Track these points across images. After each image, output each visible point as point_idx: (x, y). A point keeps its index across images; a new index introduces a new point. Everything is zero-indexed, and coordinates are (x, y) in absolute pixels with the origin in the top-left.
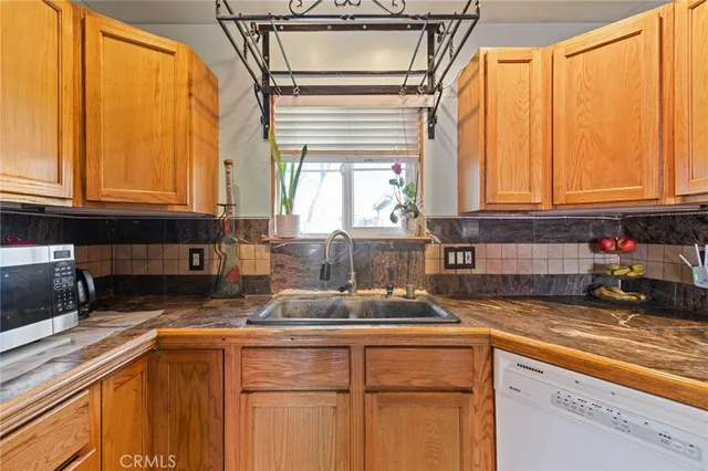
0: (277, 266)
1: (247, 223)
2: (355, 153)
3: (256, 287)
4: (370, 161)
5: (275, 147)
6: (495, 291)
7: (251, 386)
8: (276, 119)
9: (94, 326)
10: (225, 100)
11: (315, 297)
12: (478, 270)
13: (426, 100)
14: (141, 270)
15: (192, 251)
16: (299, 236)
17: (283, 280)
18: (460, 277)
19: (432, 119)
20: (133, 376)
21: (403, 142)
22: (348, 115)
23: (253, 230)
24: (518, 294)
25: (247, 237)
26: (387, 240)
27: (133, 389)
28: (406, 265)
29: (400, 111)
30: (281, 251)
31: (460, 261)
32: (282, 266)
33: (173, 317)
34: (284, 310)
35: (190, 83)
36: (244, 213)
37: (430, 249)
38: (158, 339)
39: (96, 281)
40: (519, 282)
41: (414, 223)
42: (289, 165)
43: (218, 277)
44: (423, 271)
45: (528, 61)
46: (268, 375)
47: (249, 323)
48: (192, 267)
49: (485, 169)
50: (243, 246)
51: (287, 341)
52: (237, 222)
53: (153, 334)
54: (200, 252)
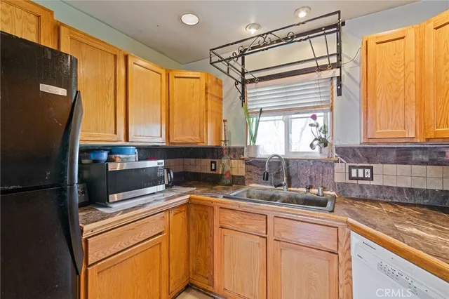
0: (248, 171)
1: (235, 149)
2: (290, 110)
3: (238, 181)
4: (298, 113)
5: (246, 110)
6: (391, 198)
7: (224, 225)
8: (248, 96)
9: (172, 191)
10: (225, 90)
11: (266, 189)
12: (376, 182)
13: (334, 72)
14: (193, 170)
15: (212, 162)
16: (259, 156)
17: (252, 179)
18: (361, 186)
19: (339, 84)
20: (181, 212)
21: (319, 100)
22: (285, 88)
23: (237, 153)
24: (412, 202)
25: (234, 156)
26: (309, 160)
27: (181, 217)
28: (321, 175)
29: (317, 82)
30: (250, 164)
31: (361, 175)
32: (250, 172)
33: (199, 191)
34: (248, 194)
35: (206, 88)
36: (233, 145)
37: (338, 166)
38: (190, 199)
39: (174, 174)
40: (413, 193)
41: (325, 150)
42: (255, 119)
43: (222, 175)
44: (333, 180)
45: (403, 38)
46: (229, 222)
47: (224, 197)
48: (212, 170)
49: (367, 116)
50: (233, 161)
51: (237, 208)
52: (229, 149)
53: (188, 196)
54: (215, 162)
